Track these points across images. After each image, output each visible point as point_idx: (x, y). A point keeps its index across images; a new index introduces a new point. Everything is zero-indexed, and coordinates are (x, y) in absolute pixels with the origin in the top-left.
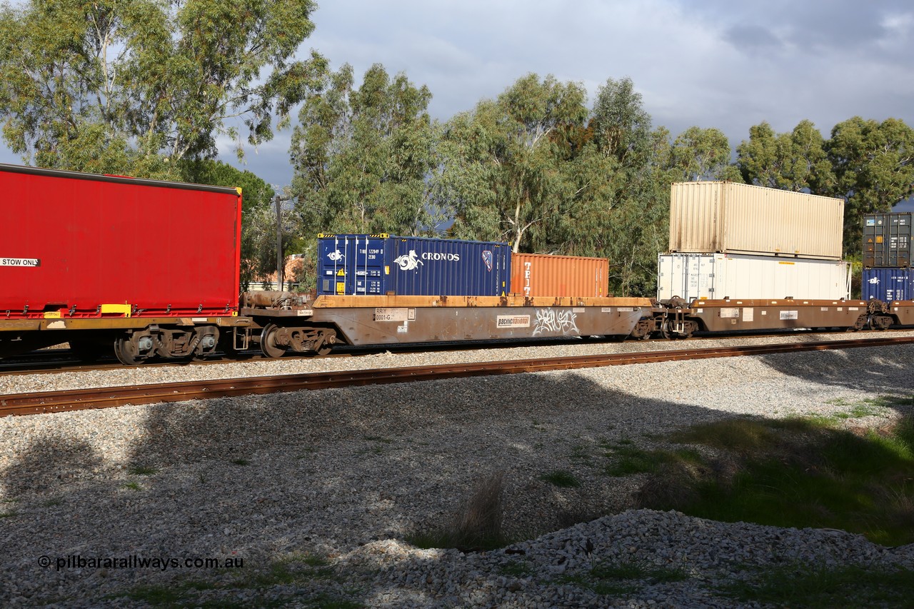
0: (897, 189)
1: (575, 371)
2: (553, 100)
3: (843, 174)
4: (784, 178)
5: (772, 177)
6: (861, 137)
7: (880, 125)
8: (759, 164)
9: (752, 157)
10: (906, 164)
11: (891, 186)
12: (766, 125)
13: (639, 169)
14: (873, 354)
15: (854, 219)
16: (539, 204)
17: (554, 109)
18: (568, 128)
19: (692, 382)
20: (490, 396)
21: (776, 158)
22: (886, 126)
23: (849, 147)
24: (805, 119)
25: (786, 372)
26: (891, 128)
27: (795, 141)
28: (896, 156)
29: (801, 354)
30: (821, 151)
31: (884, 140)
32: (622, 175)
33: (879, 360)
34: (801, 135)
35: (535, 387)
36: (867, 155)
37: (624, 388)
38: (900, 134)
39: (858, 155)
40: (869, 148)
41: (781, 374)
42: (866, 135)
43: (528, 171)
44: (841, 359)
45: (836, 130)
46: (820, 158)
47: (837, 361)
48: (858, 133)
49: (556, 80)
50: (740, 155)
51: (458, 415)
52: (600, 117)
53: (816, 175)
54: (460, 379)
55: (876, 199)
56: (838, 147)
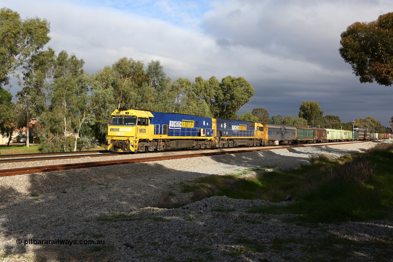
0: (243, 100)
1: (155, 162)
2: (132, 67)
3: (226, 95)
4: (207, 95)
5: (203, 95)
6: (231, 83)
7: (237, 79)
8: (199, 91)
9: (196, 88)
10: (245, 92)
11: (241, 100)
12: (201, 77)
13: (162, 92)
14: (242, 155)
15: (230, 110)
16: (127, 103)
17: (133, 70)
18: (138, 77)
19: (191, 165)
20: (132, 170)
21: (204, 89)
22: (239, 79)
23: (227, 86)
24: (213, 76)
25: (218, 161)
26: (240, 80)
27: (210, 83)
28: (242, 89)
29: (221, 155)
30: (219, 87)
31: (238, 84)
32: (157, 94)
33: (244, 157)
34: (212, 81)
35: (145, 167)
36: (233, 89)
37: (171, 167)
38: (243, 82)
39: (230, 89)
40: (234, 87)
41: (217, 162)
42: (233, 82)
43: (123, 91)
44: (233, 157)
45: (223, 79)
46: (218, 89)
47: (232, 158)
48: (230, 81)
49: (133, 60)
50: (192, 87)
51: (123, 177)
52: (149, 73)
53: (217, 95)
54: (121, 165)
55: (236, 104)
56: (224, 86)
